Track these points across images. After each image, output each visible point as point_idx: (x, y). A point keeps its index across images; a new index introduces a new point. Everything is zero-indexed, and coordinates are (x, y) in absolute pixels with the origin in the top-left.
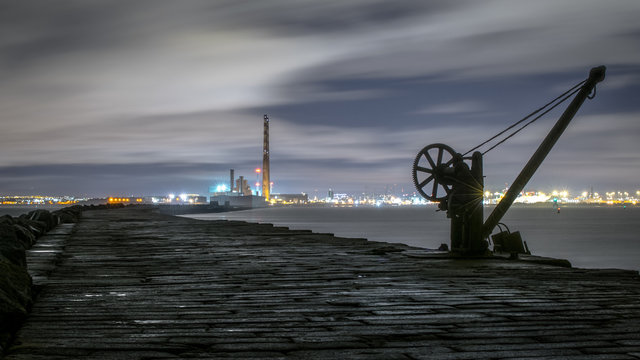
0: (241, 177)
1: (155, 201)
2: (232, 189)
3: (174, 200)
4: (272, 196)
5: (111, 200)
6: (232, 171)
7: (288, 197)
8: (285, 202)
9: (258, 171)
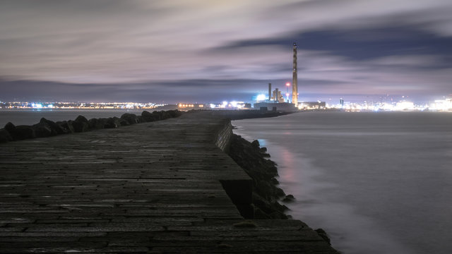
0: (277, 89)
1: (212, 106)
2: (270, 98)
3: (227, 106)
4: (299, 103)
5: (180, 105)
6: (270, 85)
7: (312, 104)
8: (309, 108)
9: (288, 84)
